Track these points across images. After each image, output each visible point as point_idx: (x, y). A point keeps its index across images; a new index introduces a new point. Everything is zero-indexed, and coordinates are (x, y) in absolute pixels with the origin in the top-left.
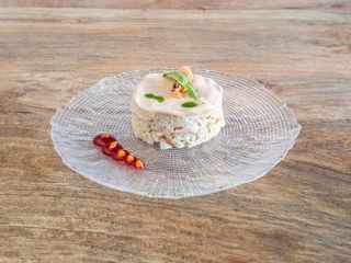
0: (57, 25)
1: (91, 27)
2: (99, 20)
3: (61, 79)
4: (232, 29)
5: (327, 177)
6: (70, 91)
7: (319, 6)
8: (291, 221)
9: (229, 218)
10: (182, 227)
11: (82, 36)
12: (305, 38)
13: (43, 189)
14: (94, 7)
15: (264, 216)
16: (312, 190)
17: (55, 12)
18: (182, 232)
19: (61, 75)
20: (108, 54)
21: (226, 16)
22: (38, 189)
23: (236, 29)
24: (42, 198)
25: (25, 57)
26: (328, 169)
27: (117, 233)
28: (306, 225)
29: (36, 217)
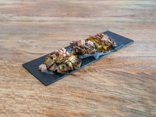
0: (31, 23)
1: (43, 23)
2: (46, 21)
3: (33, 42)
4: (94, 24)
5: (129, 77)
6: (36, 46)
7: (126, 16)
8: (116, 92)
9: (94, 91)
10: (77, 94)
11: (40, 27)
12: (121, 27)
13: (27, 81)
14: (44, 16)
15: (106, 91)
16: (124, 82)
17: (31, 18)
18: (77, 96)
19: (33, 40)
20: (50, 33)
21: (92, 20)
22: (25, 81)
23: (96, 24)
24: (26, 84)
25: (20, 34)
26: (129, 74)
27: (54, 97)
28: (121, 94)
29: (24, 91)
